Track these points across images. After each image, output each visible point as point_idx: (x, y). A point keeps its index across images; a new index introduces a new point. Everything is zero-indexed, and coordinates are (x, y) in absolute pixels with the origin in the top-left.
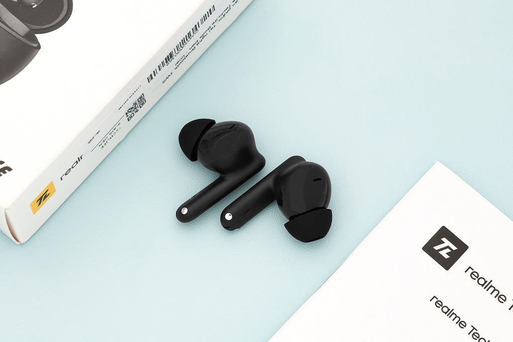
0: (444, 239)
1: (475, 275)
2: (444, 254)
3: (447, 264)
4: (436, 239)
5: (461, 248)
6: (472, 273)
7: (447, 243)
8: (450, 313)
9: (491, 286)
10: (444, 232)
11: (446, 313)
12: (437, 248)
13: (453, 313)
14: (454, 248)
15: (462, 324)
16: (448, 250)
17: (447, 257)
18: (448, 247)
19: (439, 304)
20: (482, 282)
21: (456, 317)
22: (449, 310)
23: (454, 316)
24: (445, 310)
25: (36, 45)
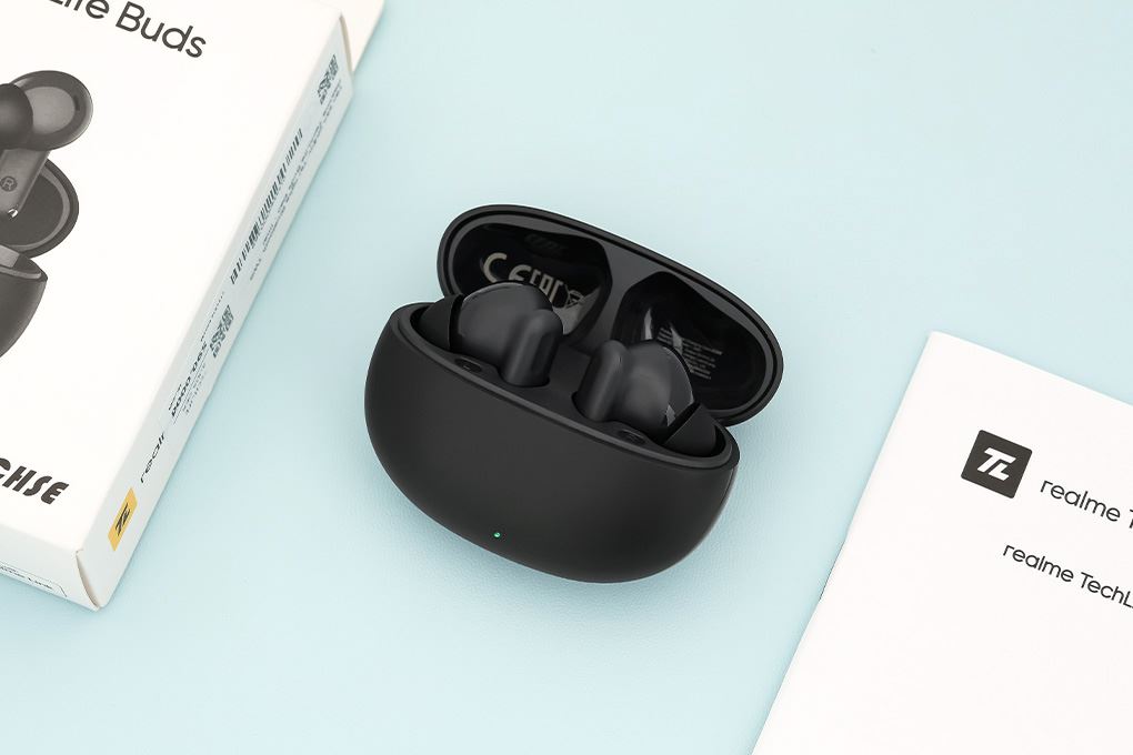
0: (989, 451)
1: (1058, 492)
2: (998, 473)
3: (1008, 488)
4: (977, 455)
5: (1022, 455)
6: (1053, 490)
7: (995, 455)
8: (1040, 564)
9: (1090, 500)
10: (985, 441)
11: (1035, 566)
12: (983, 468)
13: (1047, 563)
14: (1011, 459)
15: (1066, 575)
16: (1002, 467)
17: (1004, 477)
18: (1000, 461)
19: (1019, 555)
20: (1072, 498)
21: (1053, 567)
22: (1038, 559)
23: (1049, 567)
24: (1032, 561)
25: (38, 276)
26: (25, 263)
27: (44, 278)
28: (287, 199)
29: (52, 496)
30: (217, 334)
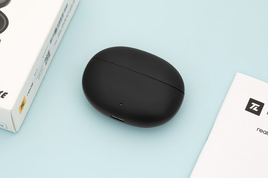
2: (255, 109)
3: (258, 113)
4: (249, 104)
11: (265, 134)
12: (251, 108)
14: (259, 106)
16: (256, 108)
17: (257, 110)
18: (256, 106)
19: (261, 131)
22: (266, 132)
24: (265, 132)
28: (64, 24)
29: (4, 96)
30: (46, 58)
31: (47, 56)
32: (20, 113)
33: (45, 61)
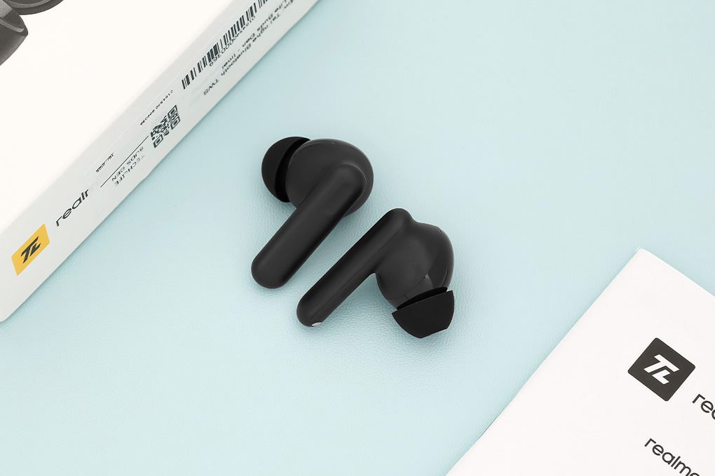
0: (658, 357)
2: (660, 377)
3: (665, 392)
4: (647, 357)
5: (685, 368)
10: (658, 347)
12: (649, 370)
14: (675, 369)
16: (666, 373)
17: (664, 381)
18: (665, 368)
25: (21, 30)
26: (14, 18)
27: (25, 33)
30: (160, 126)
31: (165, 120)
32: (19, 271)
33: (152, 134)
